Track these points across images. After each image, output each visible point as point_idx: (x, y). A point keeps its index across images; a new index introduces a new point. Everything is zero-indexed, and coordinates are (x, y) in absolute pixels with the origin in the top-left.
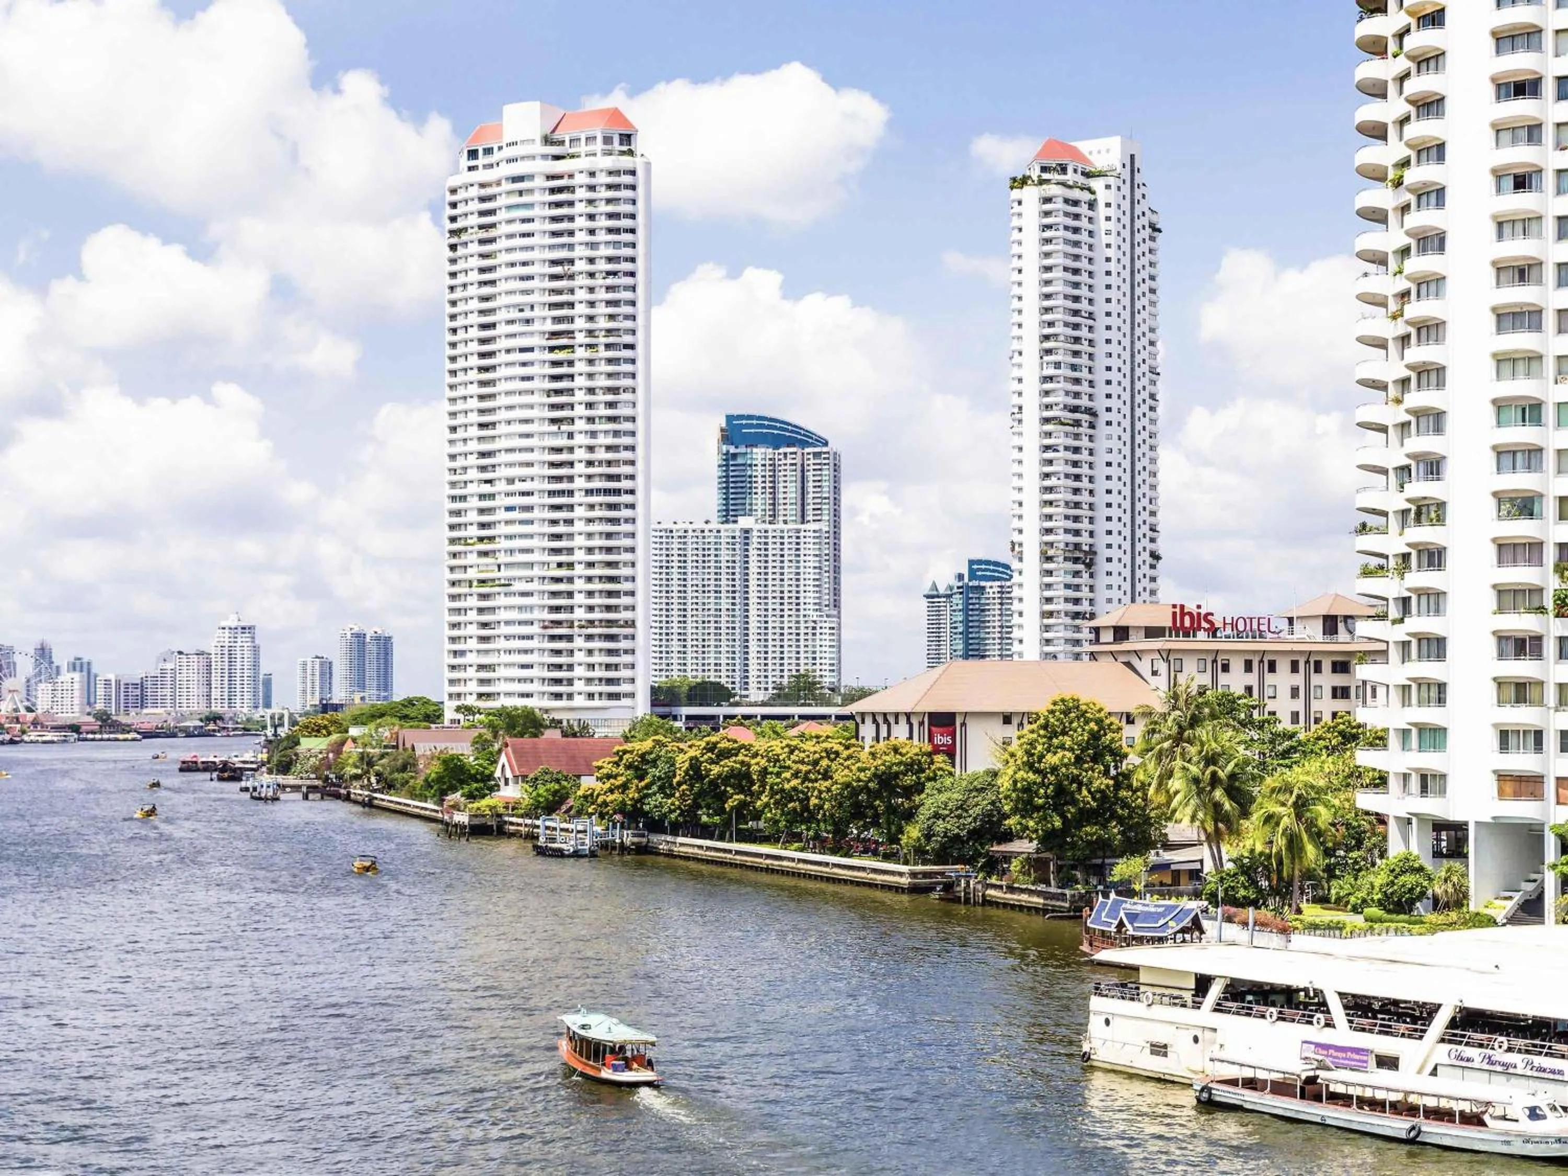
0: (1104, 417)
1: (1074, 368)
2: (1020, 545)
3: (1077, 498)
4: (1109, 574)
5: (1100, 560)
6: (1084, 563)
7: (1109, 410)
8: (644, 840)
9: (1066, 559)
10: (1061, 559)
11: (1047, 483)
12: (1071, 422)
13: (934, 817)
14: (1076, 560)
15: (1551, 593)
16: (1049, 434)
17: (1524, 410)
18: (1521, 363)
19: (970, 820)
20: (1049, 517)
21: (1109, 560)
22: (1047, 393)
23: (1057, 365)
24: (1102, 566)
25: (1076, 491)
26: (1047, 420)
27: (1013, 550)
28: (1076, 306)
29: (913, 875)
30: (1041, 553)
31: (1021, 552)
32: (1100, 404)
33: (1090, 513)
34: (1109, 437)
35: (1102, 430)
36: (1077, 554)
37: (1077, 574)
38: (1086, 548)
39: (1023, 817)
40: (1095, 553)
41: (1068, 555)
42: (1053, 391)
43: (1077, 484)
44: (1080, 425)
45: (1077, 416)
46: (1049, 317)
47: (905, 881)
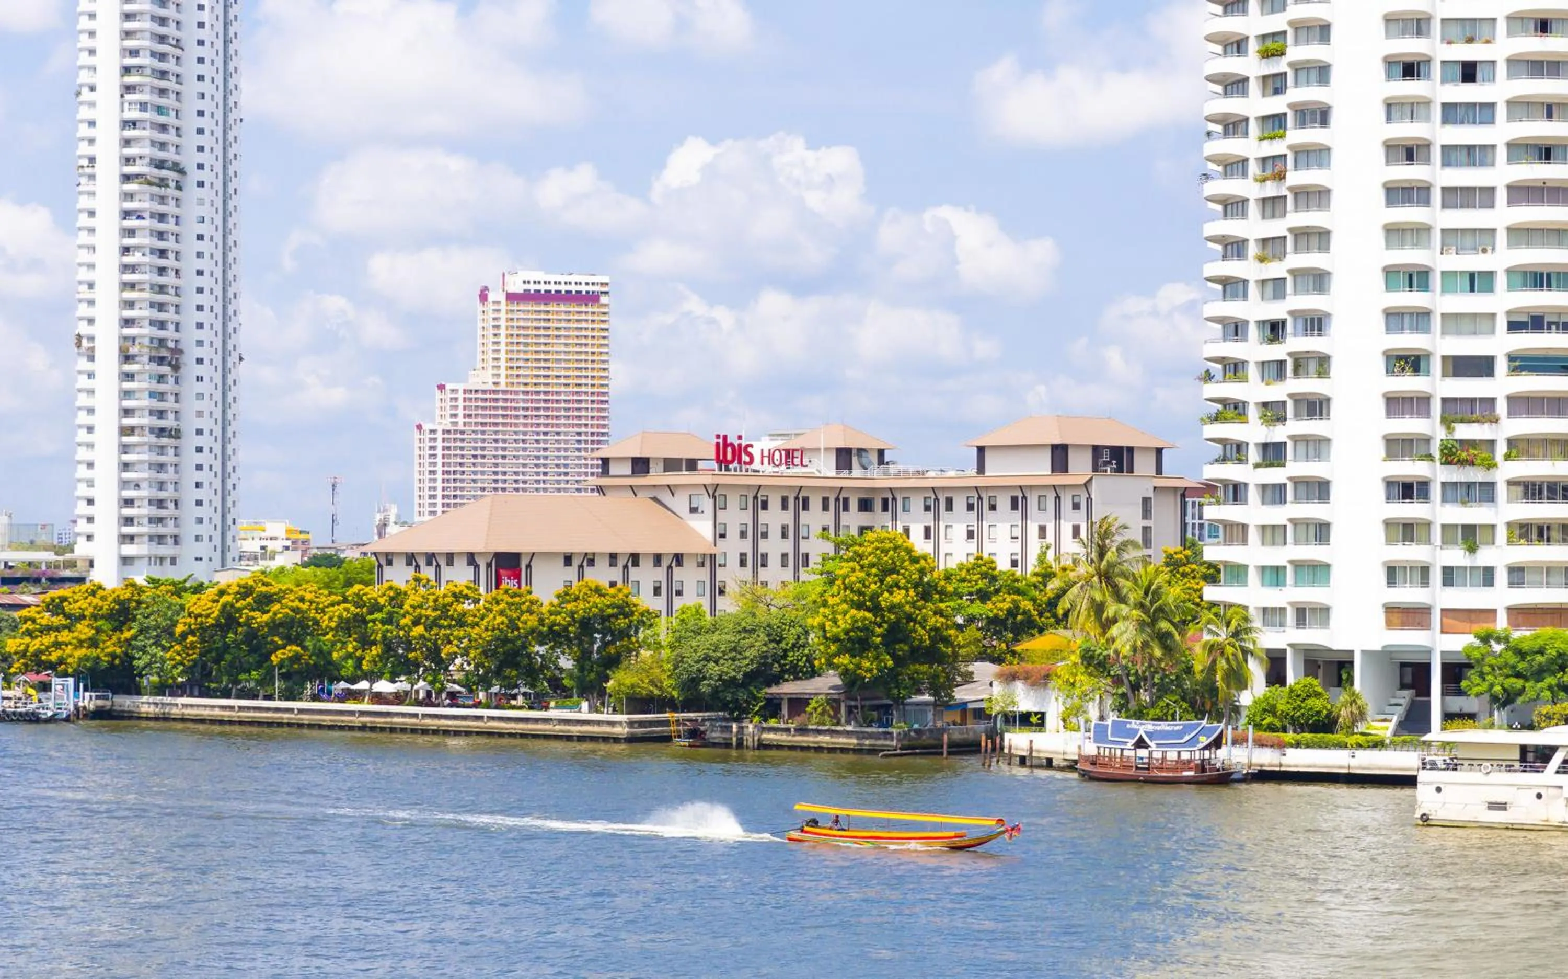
0: (194, 175)
1: (160, 110)
2: (91, 339)
3: (162, 280)
4: (200, 379)
5: (188, 360)
6: (170, 364)
7: (200, 166)
8: (108, 704)
9: (152, 359)
10: (146, 359)
11: (128, 259)
12: (157, 181)
13: (704, 659)
14: (161, 360)
15: (1438, 443)
16: (130, 196)
17: (1411, 276)
18: (1409, 233)
19: (747, 661)
20: (130, 304)
21: (200, 361)
22: (127, 142)
23: (143, 106)
24: (190, 369)
25: (162, 271)
26: (127, 178)
27: (79, 345)
28: (162, 30)
29: (631, 724)
30: (120, 349)
31: (92, 349)
32: (189, 159)
33: (176, 300)
34: (201, 202)
35: (192, 192)
36: (164, 353)
37: (161, 378)
38: (171, 345)
39: (854, 656)
40: (181, 352)
41: (154, 353)
42: (137, 140)
43: (162, 262)
44: (167, 186)
45: (164, 173)
46: (131, 43)
47: (622, 731)
